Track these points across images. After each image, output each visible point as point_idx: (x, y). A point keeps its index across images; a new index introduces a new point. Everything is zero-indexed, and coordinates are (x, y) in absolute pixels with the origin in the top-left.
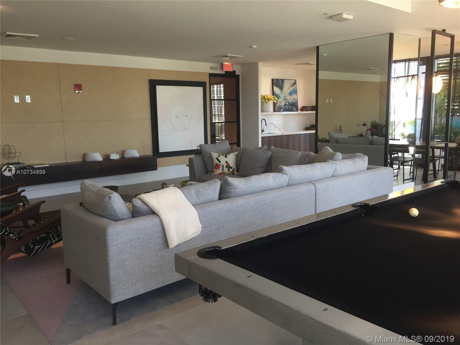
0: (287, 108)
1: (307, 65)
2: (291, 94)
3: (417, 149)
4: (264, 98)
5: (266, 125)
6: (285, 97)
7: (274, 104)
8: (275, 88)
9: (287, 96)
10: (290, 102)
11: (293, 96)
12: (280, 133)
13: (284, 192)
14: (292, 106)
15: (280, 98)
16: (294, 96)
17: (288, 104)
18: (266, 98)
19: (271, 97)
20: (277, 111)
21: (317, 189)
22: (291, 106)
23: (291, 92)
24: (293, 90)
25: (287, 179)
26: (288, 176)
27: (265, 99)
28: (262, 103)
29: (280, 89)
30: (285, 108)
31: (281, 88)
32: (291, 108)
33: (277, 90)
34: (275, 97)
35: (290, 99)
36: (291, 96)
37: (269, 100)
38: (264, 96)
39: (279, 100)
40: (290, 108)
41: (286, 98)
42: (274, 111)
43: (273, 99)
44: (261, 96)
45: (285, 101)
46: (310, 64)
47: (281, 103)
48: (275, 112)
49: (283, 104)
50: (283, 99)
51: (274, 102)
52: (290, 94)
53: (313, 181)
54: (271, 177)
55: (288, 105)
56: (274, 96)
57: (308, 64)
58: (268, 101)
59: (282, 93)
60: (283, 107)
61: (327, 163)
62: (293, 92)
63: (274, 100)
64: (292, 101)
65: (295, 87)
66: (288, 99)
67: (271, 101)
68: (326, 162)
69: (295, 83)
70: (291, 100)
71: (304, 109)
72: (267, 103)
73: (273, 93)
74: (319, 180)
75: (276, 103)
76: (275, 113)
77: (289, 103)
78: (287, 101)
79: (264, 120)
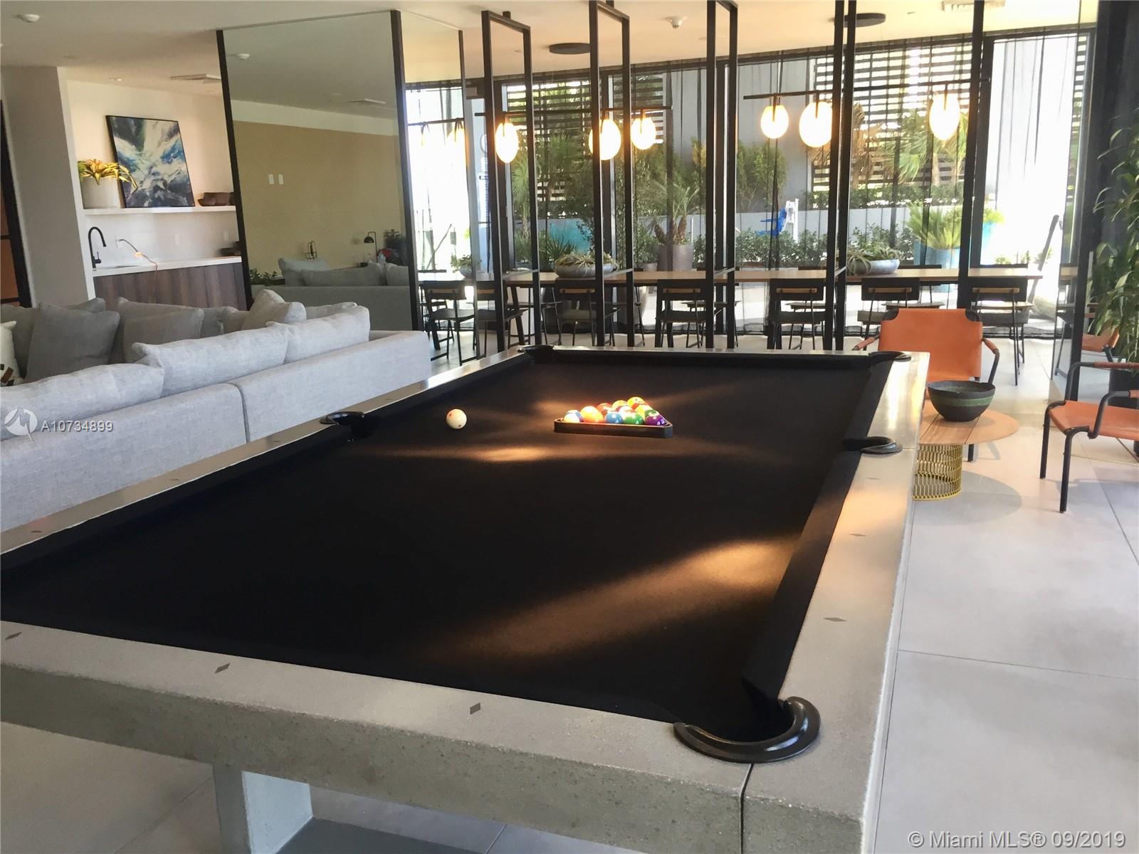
0: (162, 198)
1: (202, 80)
2: (167, 158)
3: (481, 289)
4: (88, 167)
5: (105, 245)
6: (151, 168)
7: (123, 187)
8: (117, 141)
9: (157, 163)
10: (169, 182)
11: (173, 163)
12: (147, 265)
13: (154, 413)
14: (176, 193)
15: (138, 170)
16: (176, 164)
17: (162, 186)
18: (93, 167)
19: (110, 165)
20: (132, 204)
21: (247, 397)
22: (172, 191)
23: (167, 153)
24: (173, 149)
25: (162, 378)
26: (163, 370)
27: (92, 171)
28: (83, 183)
29: (133, 144)
30: (157, 196)
31: (137, 140)
32: (172, 198)
33: (123, 146)
34: (121, 167)
35: (169, 172)
36: (167, 165)
37: (103, 174)
38: (88, 163)
39: (134, 175)
40: (169, 197)
41: (154, 170)
42: (125, 204)
43: (116, 171)
44: (79, 162)
45: (153, 178)
46: (209, 78)
47: (142, 182)
48: (126, 207)
49: (147, 185)
50: (146, 172)
51: (120, 181)
52: (165, 159)
53: (236, 378)
54: (112, 377)
55: (164, 188)
56: (120, 162)
57: (202, 78)
58: (103, 176)
59: (140, 155)
60: (148, 194)
61: (269, 329)
62: (172, 155)
63: (120, 175)
64: (173, 178)
65: (177, 141)
66: (162, 172)
67: (110, 177)
68: (266, 327)
69: (176, 130)
70: (170, 176)
71: (208, 199)
72: (98, 183)
73: (116, 157)
74: (251, 373)
75: (125, 181)
76: (128, 210)
77: (165, 184)
78: (160, 177)
79: (95, 233)
